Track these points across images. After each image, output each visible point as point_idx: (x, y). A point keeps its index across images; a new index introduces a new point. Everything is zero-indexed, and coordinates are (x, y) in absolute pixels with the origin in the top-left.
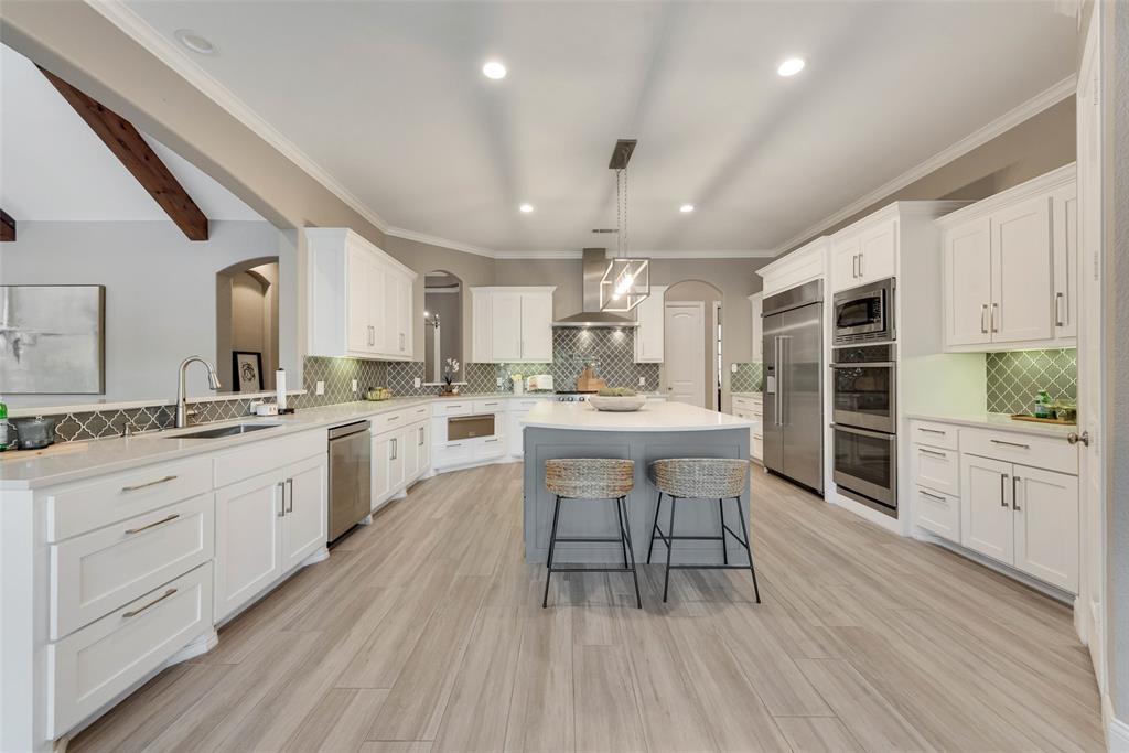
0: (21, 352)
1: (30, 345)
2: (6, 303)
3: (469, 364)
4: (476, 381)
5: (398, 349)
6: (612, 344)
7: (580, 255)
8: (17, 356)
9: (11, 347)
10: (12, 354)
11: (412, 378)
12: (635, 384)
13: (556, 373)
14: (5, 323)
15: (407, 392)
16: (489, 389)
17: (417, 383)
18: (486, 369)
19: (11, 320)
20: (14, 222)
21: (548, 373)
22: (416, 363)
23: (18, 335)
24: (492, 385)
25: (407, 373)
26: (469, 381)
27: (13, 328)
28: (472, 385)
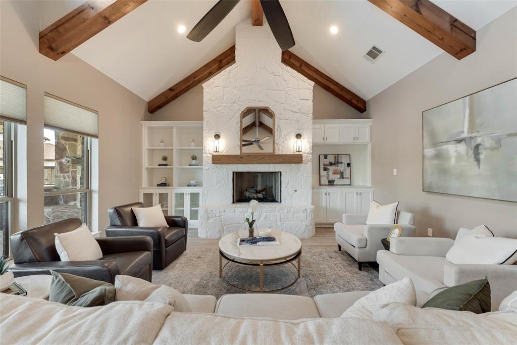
0: (482, 157)
1: (492, 149)
2: (467, 112)
8: (478, 160)
9: (471, 152)
10: (472, 159)
14: (466, 129)
19: (472, 127)
20: (475, 32)
23: (479, 140)
27: (473, 135)
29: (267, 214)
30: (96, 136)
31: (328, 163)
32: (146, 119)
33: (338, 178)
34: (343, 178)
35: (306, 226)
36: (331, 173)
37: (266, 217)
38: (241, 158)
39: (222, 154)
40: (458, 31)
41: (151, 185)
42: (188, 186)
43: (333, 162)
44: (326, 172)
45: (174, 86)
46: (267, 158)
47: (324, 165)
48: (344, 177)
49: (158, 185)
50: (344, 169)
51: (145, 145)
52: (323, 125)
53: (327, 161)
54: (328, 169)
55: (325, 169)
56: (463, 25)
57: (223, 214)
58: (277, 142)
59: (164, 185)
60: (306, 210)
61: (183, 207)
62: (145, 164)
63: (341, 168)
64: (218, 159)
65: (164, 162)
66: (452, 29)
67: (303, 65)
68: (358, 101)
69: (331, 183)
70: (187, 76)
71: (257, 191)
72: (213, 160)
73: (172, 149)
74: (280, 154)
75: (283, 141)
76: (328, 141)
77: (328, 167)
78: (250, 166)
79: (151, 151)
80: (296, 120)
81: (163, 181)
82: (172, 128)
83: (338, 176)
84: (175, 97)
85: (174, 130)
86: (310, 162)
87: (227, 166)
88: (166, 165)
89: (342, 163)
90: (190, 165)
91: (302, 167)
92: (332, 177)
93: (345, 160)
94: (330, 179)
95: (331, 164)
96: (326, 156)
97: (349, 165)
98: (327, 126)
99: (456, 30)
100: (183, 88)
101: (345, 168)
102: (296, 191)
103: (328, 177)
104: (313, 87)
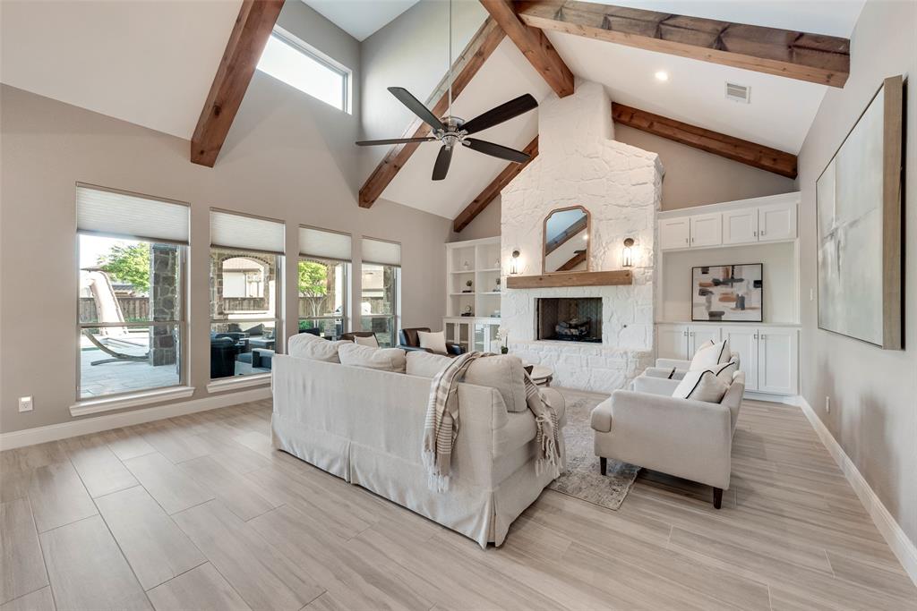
0: (840, 262)
1: (844, 249)
2: (835, 184)
8: (839, 270)
14: (834, 215)
20: (847, 42)
23: (839, 234)
27: (837, 225)
29: (568, 354)
30: (399, 266)
31: (710, 281)
32: (452, 240)
33: (732, 309)
34: (743, 308)
35: (626, 377)
36: (715, 299)
37: (566, 360)
38: (541, 279)
39: (522, 275)
40: (806, 52)
41: (456, 314)
42: (492, 316)
43: (721, 280)
44: (704, 297)
45: (479, 196)
46: (575, 279)
47: (701, 285)
48: (746, 306)
49: (463, 315)
50: (745, 291)
51: (450, 269)
52: (687, 218)
53: (708, 279)
54: (711, 292)
55: (703, 293)
56: (817, 38)
57: (515, 350)
58: (595, 254)
59: (468, 315)
60: (626, 353)
61: (483, 340)
62: (450, 290)
63: (738, 289)
64: (515, 283)
65: (468, 288)
66: (791, 53)
67: (655, 124)
68: (775, 160)
69: (715, 317)
70: (491, 182)
71: (570, 325)
72: (508, 283)
73: (474, 273)
74: (600, 270)
75: (604, 253)
76: (698, 244)
77: (710, 289)
78: (557, 290)
79: (457, 276)
80: (625, 218)
81: (467, 311)
82: (474, 247)
83: (733, 305)
84: (481, 209)
85: (476, 250)
86: (648, 281)
87: (527, 290)
88: (469, 292)
89: (741, 280)
90: (494, 291)
91: (636, 290)
92: (717, 306)
93: (750, 275)
94: (714, 309)
95: (717, 283)
96: (705, 270)
97: (758, 284)
98: (694, 218)
99: (802, 51)
100: (488, 196)
101: (750, 291)
102: (625, 326)
103: (709, 307)
104: (656, 161)
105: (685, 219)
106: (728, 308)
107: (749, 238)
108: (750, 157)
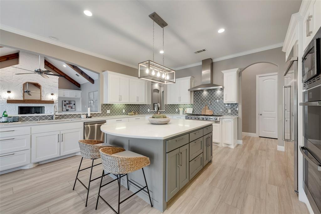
3: (166, 105)
4: (168, 110)
5: (136, 101)
6: (216, 96)
7: (201, 63)
11: (147, 109)
12: (226, 112)
13: (194, 107)
15: (146, 113)
16: (173, 113)
17: (149, 110)
18: (172, 106)
21: (192, 108)
22: (148, 105)
24: (174, 111)
25: (146, 108)
26: (166, 110)
28: (167, 111)
34: (72, 108)
36: (67, 107)
47: (64, 104)
53: (66, 103)
55: (65, 106)
63: (71, 105)
64: (11, 101)
72: (7, 102)
74: (44, 100)
75: (45, 96)
76: (65, 96)
78: (29, 104)
80: (51, 89)
83: (70, 108)
86: (57, 103)
87: (15, 104)
89: (71, 104)
93: (73, 103)
94: (67, 109)
95: (67, 104)
96: (65, 101)
97: (74, 104)
98: (65, 91)
103: (66, 108)
104: (59, 79)
105: (63, 91)
106: (69, 109)
107: (74, 97)
108: (73, 82)
